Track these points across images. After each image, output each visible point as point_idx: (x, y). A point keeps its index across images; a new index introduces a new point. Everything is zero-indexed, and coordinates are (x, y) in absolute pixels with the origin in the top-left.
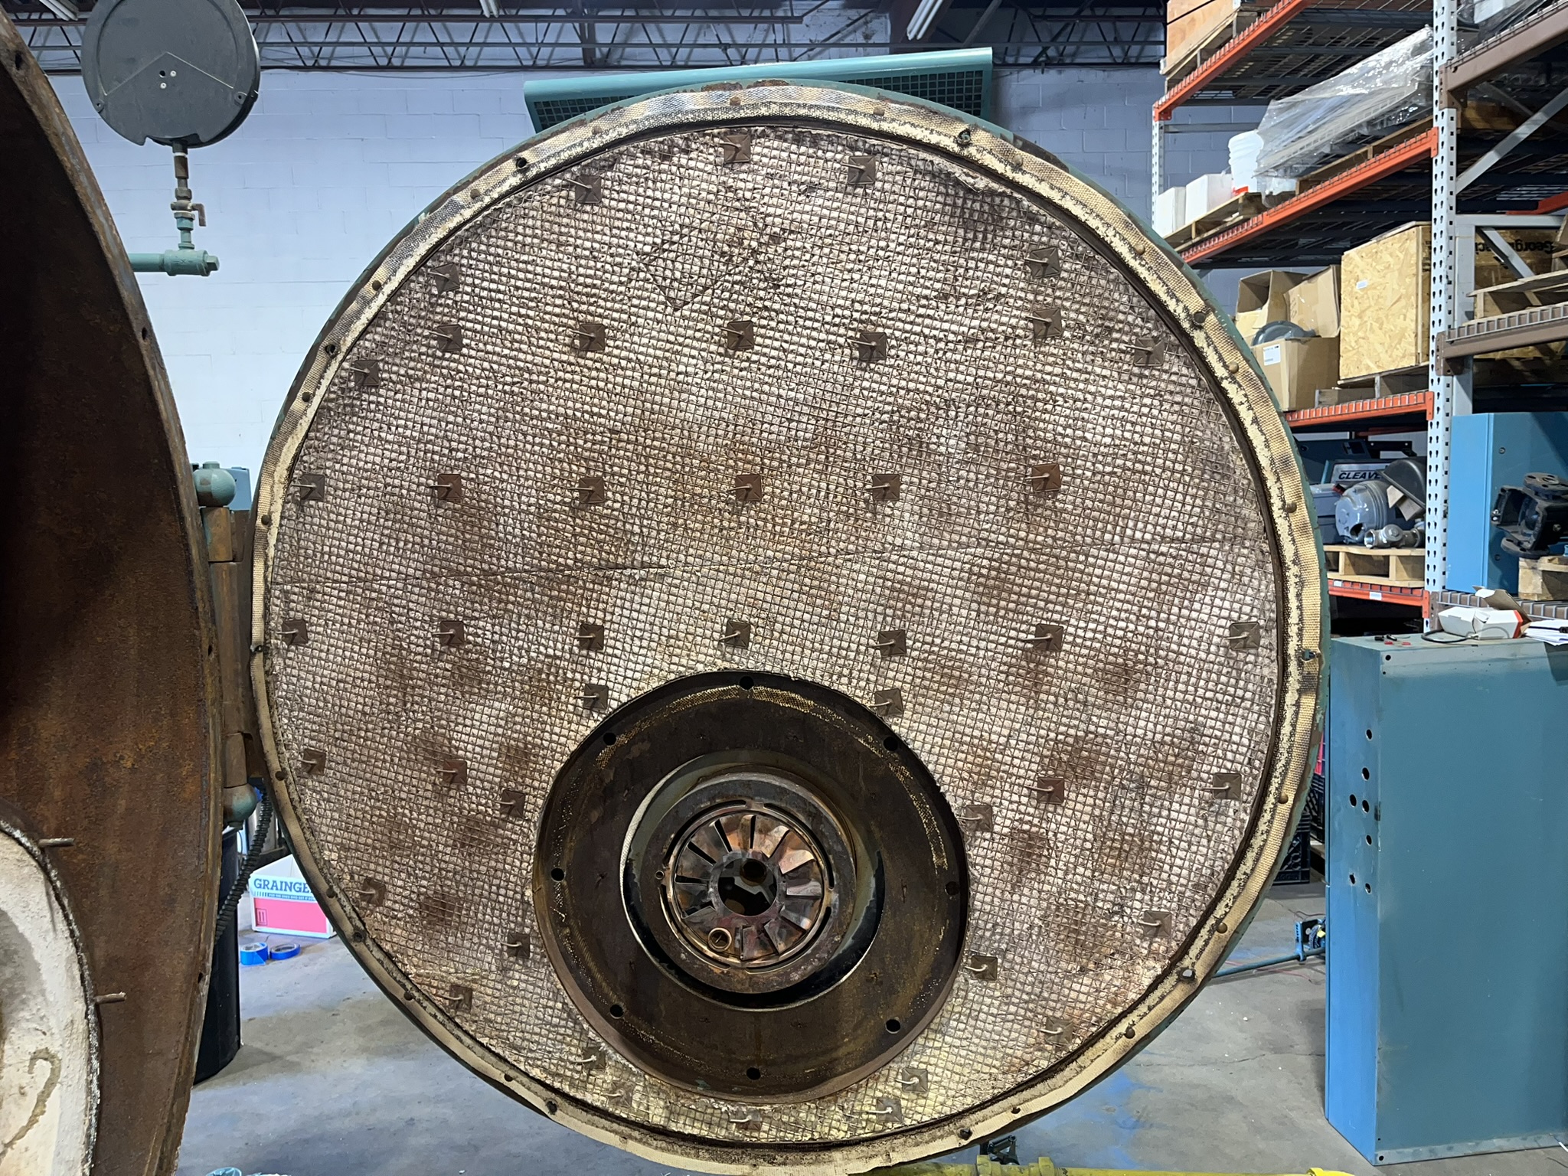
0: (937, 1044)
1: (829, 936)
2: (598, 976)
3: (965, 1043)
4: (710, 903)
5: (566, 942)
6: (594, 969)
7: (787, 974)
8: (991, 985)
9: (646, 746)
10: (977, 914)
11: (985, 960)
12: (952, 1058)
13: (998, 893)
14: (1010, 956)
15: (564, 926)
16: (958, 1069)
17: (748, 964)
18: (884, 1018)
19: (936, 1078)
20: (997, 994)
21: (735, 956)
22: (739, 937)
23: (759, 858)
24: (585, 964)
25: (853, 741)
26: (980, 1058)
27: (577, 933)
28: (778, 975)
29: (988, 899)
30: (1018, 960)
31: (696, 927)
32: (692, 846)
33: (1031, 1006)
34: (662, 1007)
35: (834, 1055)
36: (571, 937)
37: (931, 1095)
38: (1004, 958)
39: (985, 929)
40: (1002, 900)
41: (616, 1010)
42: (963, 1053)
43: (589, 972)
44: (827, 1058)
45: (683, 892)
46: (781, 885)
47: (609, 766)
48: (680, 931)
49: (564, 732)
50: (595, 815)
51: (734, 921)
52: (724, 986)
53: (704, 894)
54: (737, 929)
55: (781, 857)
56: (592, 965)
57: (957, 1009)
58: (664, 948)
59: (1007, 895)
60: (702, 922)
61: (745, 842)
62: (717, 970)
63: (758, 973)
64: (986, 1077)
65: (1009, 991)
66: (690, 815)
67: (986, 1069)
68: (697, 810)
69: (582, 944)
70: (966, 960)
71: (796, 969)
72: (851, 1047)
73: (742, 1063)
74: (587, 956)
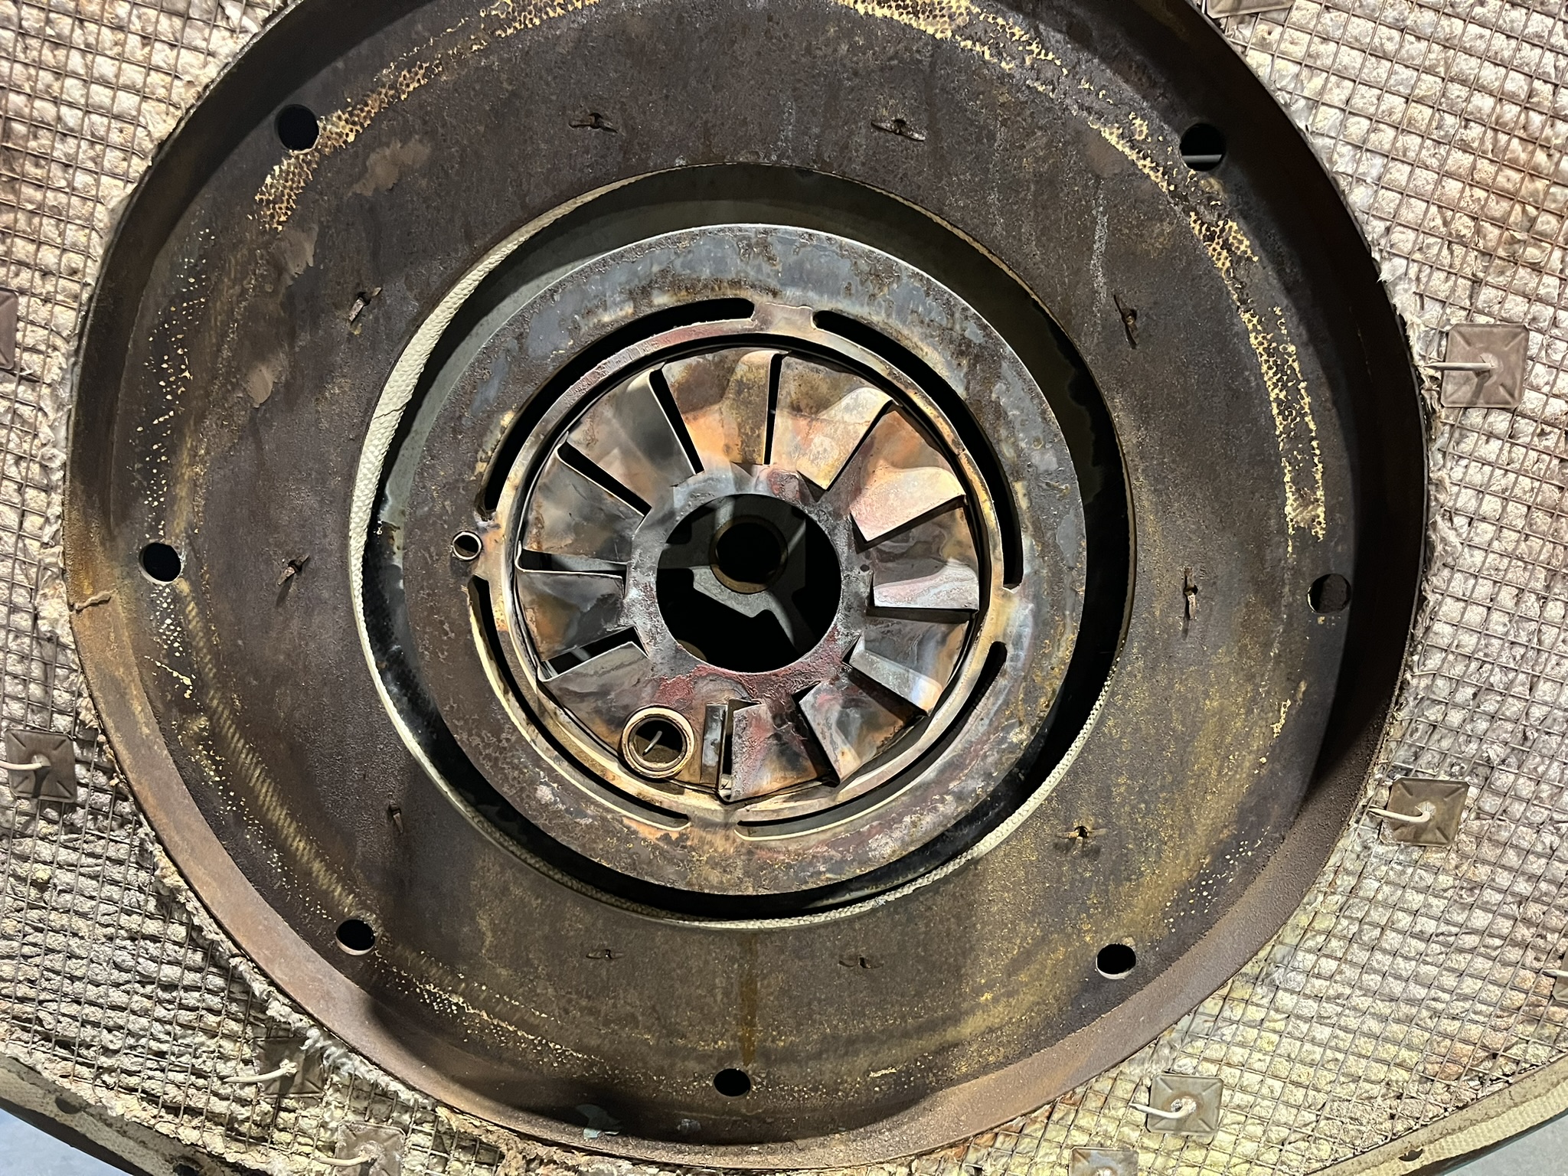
0: (1255, 1014)
1: (994, 728)
2: (300, 845)
3: (1330, 1009)
4: (631, 635)
5: (199, 755)
6: (289, 828)
7: (861, 839)
8: (1434, 857)
9: (417, 151)
10: (1434, 661)
11: (1428, 789)
12: (1289, 1046)
13: (1506, 597)
14: (1503, 780)
15: (189, 709)
16: (1302, 1073)
17: (742, 814)
18: (1095, 942)
19: (1240, 1098)
20: (1445, 880)
21: (700, 788)
22: (715, 734)
23: (790, 493)
24: (260, 813)
25: (1081, 137)
26: (1366, 1046)
27: (230, 730)
28: (832, 844)
29: (1475, 615)
30: (1526, 788)
31: (584, 709)
32: (570, 455)
33: (1534, 910)
34: (484, 924)
35: (951, 1034)
36: (213, 740)
37: (1223, 1138)
38: (1487, 784)
39: (1449, 704)
40: (1517, 619)
41: (355, 933)
42: (1323, 1033)
43: (273, 837)
44: (932, 1041)
45: (543, 601)
46: (854, 579)
47: (297, 221)
48: (534, 719)
49: (133, 74)
50: (263, 381)
51: (705, 688)
52: (669, 877)
53: (612, 605)
54: (711, 711)
55: (857, 491)
56: (279, 815)
57: (1322, 924)
58: (485, 769)
59: (1531, 605)
60: (603, 693)
61: (747, 441)
62: (648, 830)
63: (773, 839)
64: (1376, 1090)
65: (1482, 872)
66: (566, 347)
67: (1379, 1072)
68: (589, 331)
69: (245, 759)
70: (1375, 791)
71: (887, 823)
72: (998, 1014)
73: (703, 1058)
74: (265, 792)
